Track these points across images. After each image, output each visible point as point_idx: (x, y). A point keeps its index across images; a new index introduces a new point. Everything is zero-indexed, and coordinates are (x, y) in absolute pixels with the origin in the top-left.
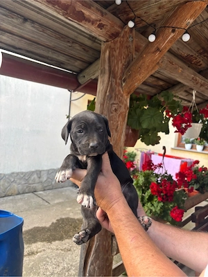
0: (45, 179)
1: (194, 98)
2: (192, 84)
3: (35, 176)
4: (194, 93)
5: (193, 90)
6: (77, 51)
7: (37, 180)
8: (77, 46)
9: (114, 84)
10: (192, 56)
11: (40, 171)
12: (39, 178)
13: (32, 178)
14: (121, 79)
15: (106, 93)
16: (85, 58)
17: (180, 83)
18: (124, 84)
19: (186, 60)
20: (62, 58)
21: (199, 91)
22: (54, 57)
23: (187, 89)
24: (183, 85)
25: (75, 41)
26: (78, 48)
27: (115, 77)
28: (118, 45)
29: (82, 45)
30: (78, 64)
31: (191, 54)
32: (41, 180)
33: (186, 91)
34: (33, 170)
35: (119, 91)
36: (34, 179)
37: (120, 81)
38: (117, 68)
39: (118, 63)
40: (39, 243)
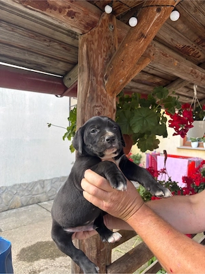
0: (49, 189)
1: (195, 93)
2: (192, 78)
3: (39, 186)
4: (195, 88)
5: (193, 84)
6: (57, 51)
7: (41, 191)
8: (56, 45)
9: (94, 83)
10: (189, 47)
11: (44, 181)
12: (43, 188)
13: (36, 189)
14: (102, 76)
15: (87, 94)
16: (68, 58)
17: (178, 78)
18: (106, 82)
19: (183, 52)
20: (41, 61)
21: (201, 85)
22: (33, 59)
23: (187, 84)
24: (183, 81)
25: (52, 40)
26: (58, 47)
27: (95, 75)
28: (96, 36)
29: (61, 43)
30: (61, 65)
31: (188, 45)
32: (45, 190)
33: (186, 87)
34: (36, 180)
35: (102, 91)
36: (38, 189)
37: (101, 79)
38: (96, 64)
39: (97, 57)
40: (42, 260)
